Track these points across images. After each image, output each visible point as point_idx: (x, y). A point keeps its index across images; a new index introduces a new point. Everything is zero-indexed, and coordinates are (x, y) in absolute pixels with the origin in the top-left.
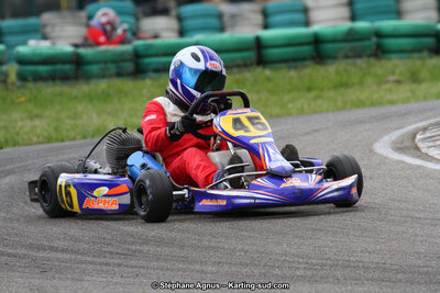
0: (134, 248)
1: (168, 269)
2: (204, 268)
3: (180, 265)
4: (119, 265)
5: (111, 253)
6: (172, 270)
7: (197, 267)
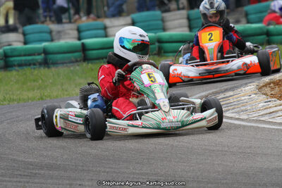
0: (34, 171)
1: (59, 184)
2: (83, 183)
3: (68, 182)
4: (28, 182)
5: (21, 175)
6: (63, 185)
7: (79, 182)
